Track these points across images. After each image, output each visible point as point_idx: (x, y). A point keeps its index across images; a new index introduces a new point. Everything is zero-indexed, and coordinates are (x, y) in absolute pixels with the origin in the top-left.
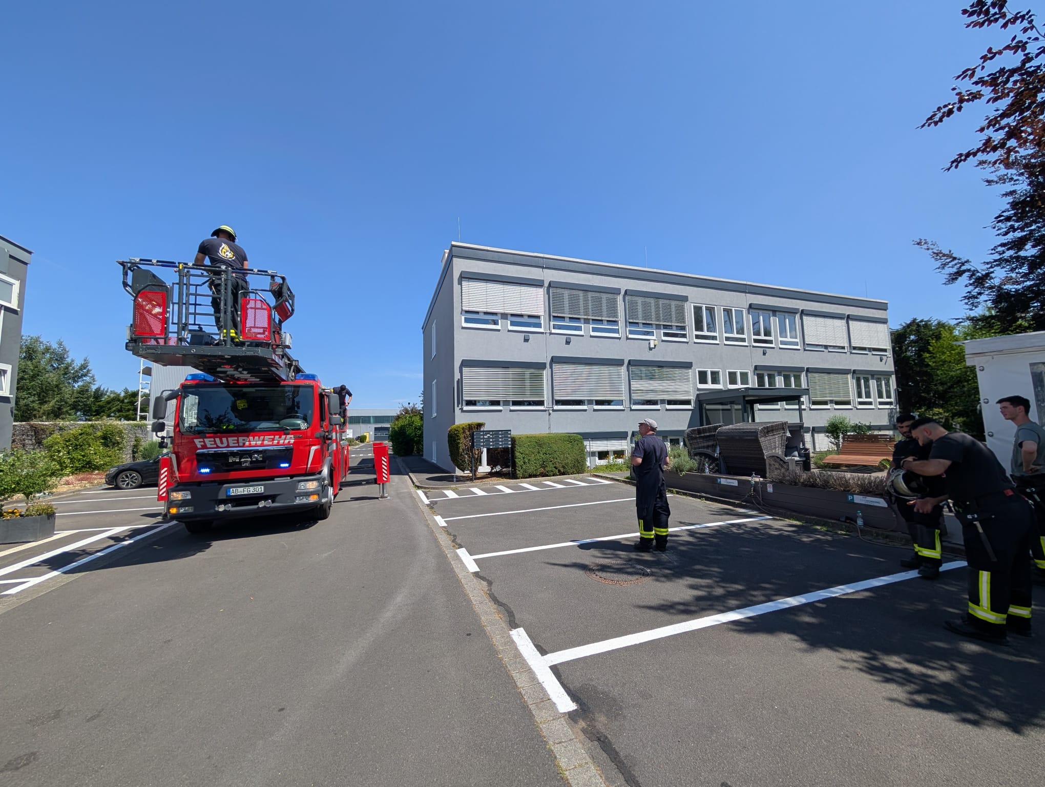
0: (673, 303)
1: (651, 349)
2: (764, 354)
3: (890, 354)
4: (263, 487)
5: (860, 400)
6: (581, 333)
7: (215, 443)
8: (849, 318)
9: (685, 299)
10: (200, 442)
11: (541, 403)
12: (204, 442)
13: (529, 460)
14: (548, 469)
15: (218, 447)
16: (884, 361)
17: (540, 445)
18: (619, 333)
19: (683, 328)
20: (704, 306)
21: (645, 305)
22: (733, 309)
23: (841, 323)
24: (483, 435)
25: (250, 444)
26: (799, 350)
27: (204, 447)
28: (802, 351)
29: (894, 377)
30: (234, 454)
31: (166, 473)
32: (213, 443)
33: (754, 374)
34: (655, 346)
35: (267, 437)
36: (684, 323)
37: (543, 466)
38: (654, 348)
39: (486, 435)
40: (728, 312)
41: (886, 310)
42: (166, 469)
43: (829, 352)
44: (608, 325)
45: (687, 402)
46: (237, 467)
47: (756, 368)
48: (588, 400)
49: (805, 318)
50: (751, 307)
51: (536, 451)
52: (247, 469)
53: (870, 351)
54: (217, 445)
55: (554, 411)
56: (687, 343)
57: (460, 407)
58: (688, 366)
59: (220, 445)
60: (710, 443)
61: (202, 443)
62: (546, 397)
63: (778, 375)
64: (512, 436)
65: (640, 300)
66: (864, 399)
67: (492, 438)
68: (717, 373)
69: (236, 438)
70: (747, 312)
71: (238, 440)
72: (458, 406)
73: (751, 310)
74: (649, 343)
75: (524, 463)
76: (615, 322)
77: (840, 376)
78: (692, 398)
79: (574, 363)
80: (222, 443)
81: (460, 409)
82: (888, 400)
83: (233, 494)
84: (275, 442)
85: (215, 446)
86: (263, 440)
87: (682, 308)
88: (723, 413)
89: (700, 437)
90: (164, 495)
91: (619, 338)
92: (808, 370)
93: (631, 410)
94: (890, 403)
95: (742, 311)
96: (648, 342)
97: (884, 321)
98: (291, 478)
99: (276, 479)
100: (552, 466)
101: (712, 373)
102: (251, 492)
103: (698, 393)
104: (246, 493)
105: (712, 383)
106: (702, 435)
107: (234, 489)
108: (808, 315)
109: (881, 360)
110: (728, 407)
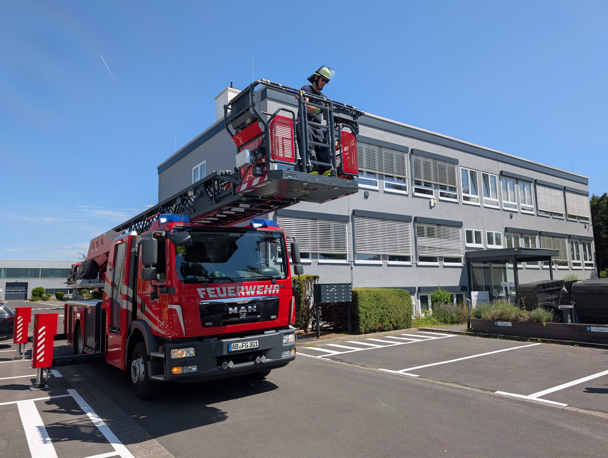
0: (447, 165)
1: (431, 207)
2: (511, 217)
3: (590, 222)
4: (258, 341)
5: (574, 261)
6: (377, 188)
7: (216, 293)
8: (565, 189)
9: (455, 162)
10: (202, 291)
11: (343, 257)
12: (206, 291)
13: (370, 315)
14: (386, 323)
15: (219, 298)
16: (587, 228)
17: (378, 300)
18: (406, 190)
19: (453, 189)
20: (469, 170)
21: (426, 164)
22: (489, 174)
23: (560, 193)
24: (329, 289)
25: (246, 294)
26: (533, 215)
27: (207, 297)
28: (536, 216)
29: (593, 242)
30: (233, 305)
31: (44, 333)
32: (214, 292)
33: (505, 236)
34: (434, 204)
36: (455, 185)
37: (382, 321)
38: (434, 207)
39: (331, 289)
40: (485, 177)
41: (587, 184)
43: (553, 218)
44: (398, 182)
45: (458, 260)
46: (235, 319)
47: (506, 230)
48: (383, 255)
49: (538, 187)
50: (502, 174)
51: (375, 305)
52: (244, 321)
53: (578, 219)
54: (218, 296)
55: (356, 265)
56: (457, 203)
57: (274, 259)
58: (459, 225)
60: (554, 297)
61: (205, 293)
62: (349, 251)
63: (521, 238)
64: (353, 289)
65: (422, 160)
66: (576, 261)
67: (336, 292)
68: (480, 233)
69: (234, 288)
70: (499, 178)
72: (272, 258)
73: (501, 177)
74: (430, 202)
75: (366, 317)
76: (404, 180)
77: (560, 240)
78: (462, 256)
79: (372, 218)
80: (222, 293)
81: (274, 261)
82: (590, 262)
83: (234, 350)
84: (265, 292)
85: (216, 296)
86: (256, 290)
87: (453, 169)
88: (484, 270)
89: (544, 291)
91: (407, 195)
92: (540, 233)
93: (418, 266)
94: (590, 265)
95: (495, 177)
96: (429, 200)
97: (586, 194)
98: (277, 331)
100: (388, 320)
101: (476, 232)
102: (249, 348)
103: (466, 251)
104: (244, 348)
105: (476, 243)
106: (547, 289)
107: (235, 344)
108: (539, 184)
109: (585, 227)
110: (487, 265)
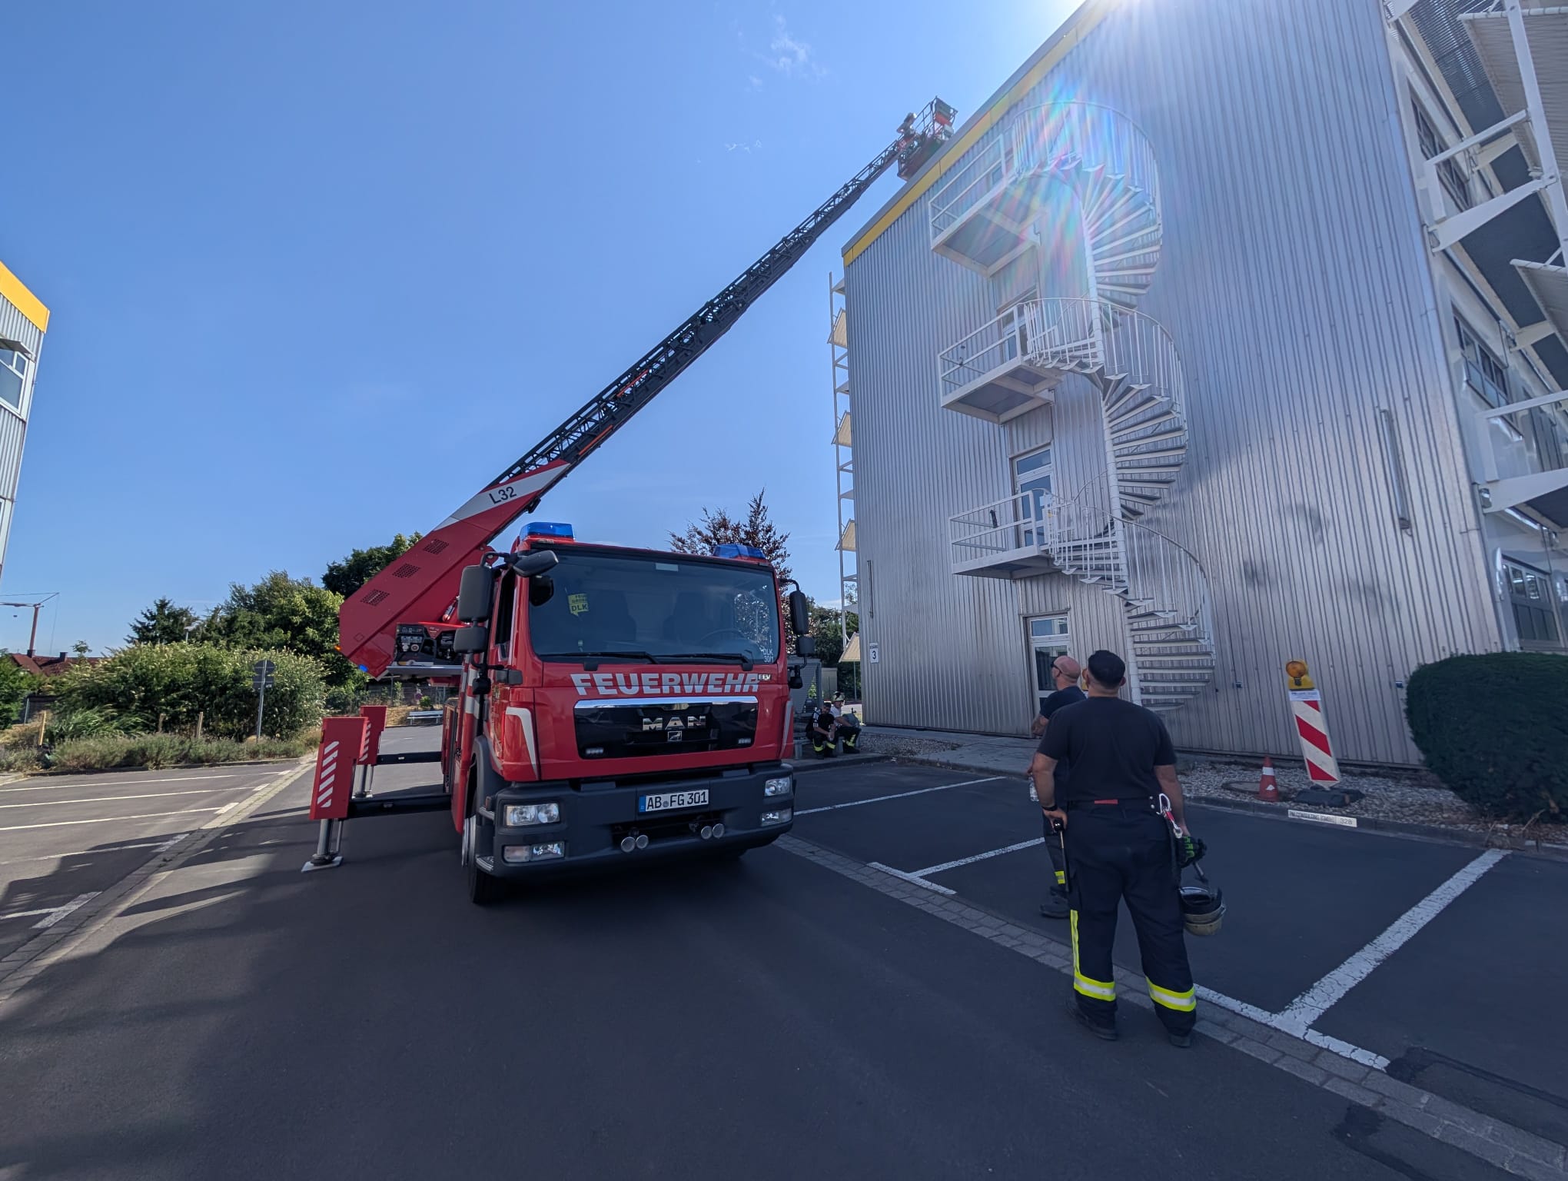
4: (707, 791)
7: (616, 686)
10: (583, 680)
12: (592, 681)
15: (620, 696)
25: (683, 690)
30: (653, 712)
31: (335, 754)
32: (611, 683)
35: (713, 676)
42: (335, 744)
46: (657, 743)
52: (676, 748)
54: (619, 692)
59: (624, 689)
61: (588, 685)
69: (656, 676)
71: (660, 680)
80: (629, 685)
83: (651, 809)
84: (728, 688)
85: (615, 692)
86: (705, 682)
90: (328, 804)
98: (752, 771)
99: (726, 774)
102: (686, 805)
104: (675, 806)
107: (654, 797)
